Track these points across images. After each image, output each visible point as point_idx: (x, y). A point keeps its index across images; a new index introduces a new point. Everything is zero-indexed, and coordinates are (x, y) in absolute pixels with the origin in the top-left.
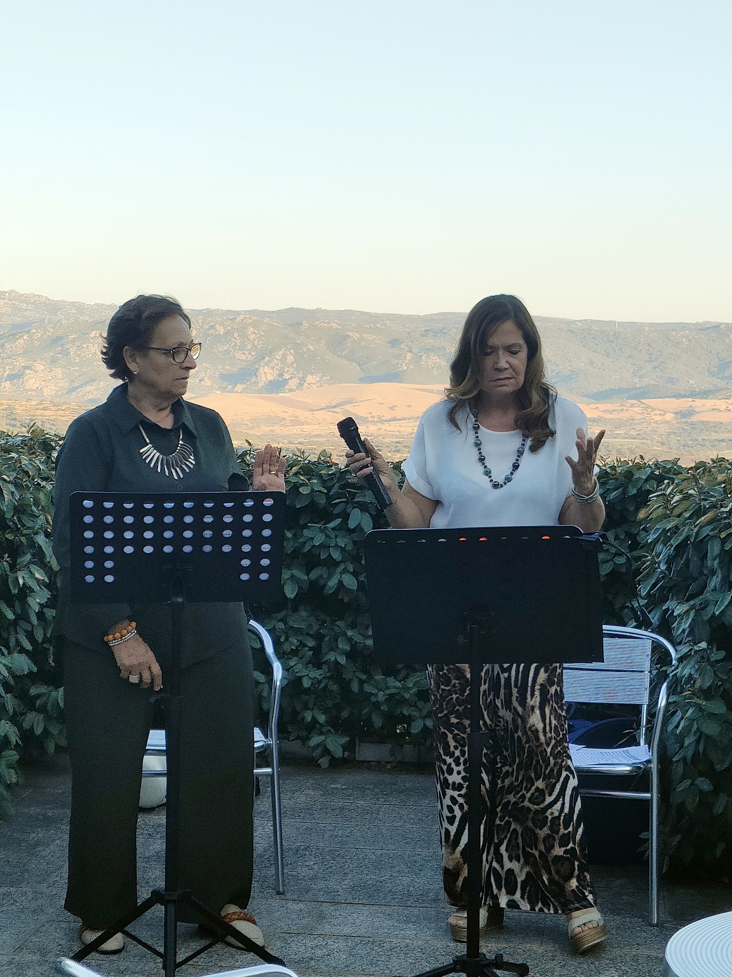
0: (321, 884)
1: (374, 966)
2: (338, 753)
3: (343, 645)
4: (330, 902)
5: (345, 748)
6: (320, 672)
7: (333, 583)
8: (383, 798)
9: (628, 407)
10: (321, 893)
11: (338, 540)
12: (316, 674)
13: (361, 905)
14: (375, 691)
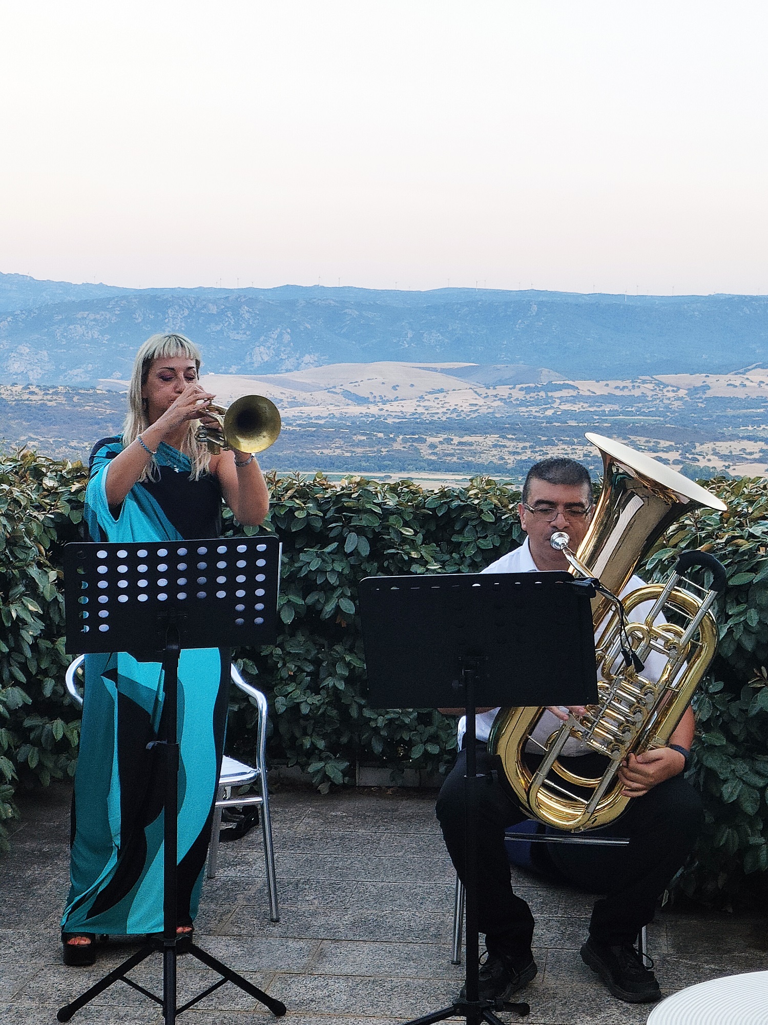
0: (322, 920)
1: (375, 1007)
2: (339, 779)
3: (341, 670)
4: (330, 939)
5: (345, 773)
6: (318, 697)
7: (329, 608)
8: (384, 826)
9: (639, 383)
10: (322, 930)
11: (334, 564)
12: (315, 699)
13: (362, 942)
14: (374, 716)
